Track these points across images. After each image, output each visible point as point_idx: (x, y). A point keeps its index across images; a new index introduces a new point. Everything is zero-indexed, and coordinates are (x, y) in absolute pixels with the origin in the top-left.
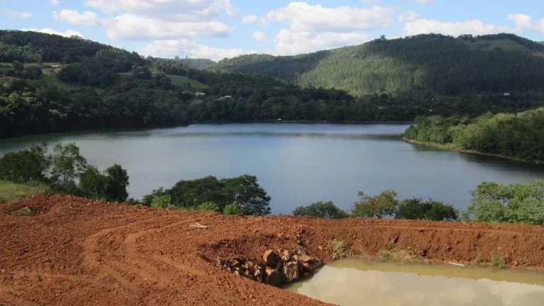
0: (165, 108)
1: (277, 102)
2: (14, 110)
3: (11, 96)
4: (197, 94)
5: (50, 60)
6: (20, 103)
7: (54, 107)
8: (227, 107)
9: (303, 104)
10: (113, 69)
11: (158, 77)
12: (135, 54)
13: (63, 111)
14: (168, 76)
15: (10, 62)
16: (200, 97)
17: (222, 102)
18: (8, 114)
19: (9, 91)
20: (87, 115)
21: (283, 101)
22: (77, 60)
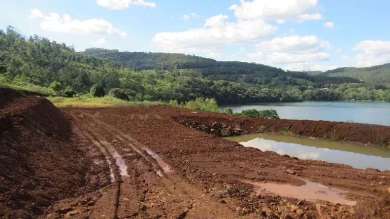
0: (291, 94)
1: (354, 90)
2: (223, 94)
3: (222, 88)
4: (309, 87)
5: (241, 73)
6: (226, 91)
7: (240, 93)
8: (324, 94)
9: (369, 92)
10: (269, 76)
11: (290, 80)
12: (280, 69)
13: (243, 94)
14: (295, 79)
15: (225, 74)
16: (310, 89)
17: (322, 91)
18: (221, 96)
19: (222, 86)
20: (254, 97)
21: (356, 90)
22: (254, 73)
